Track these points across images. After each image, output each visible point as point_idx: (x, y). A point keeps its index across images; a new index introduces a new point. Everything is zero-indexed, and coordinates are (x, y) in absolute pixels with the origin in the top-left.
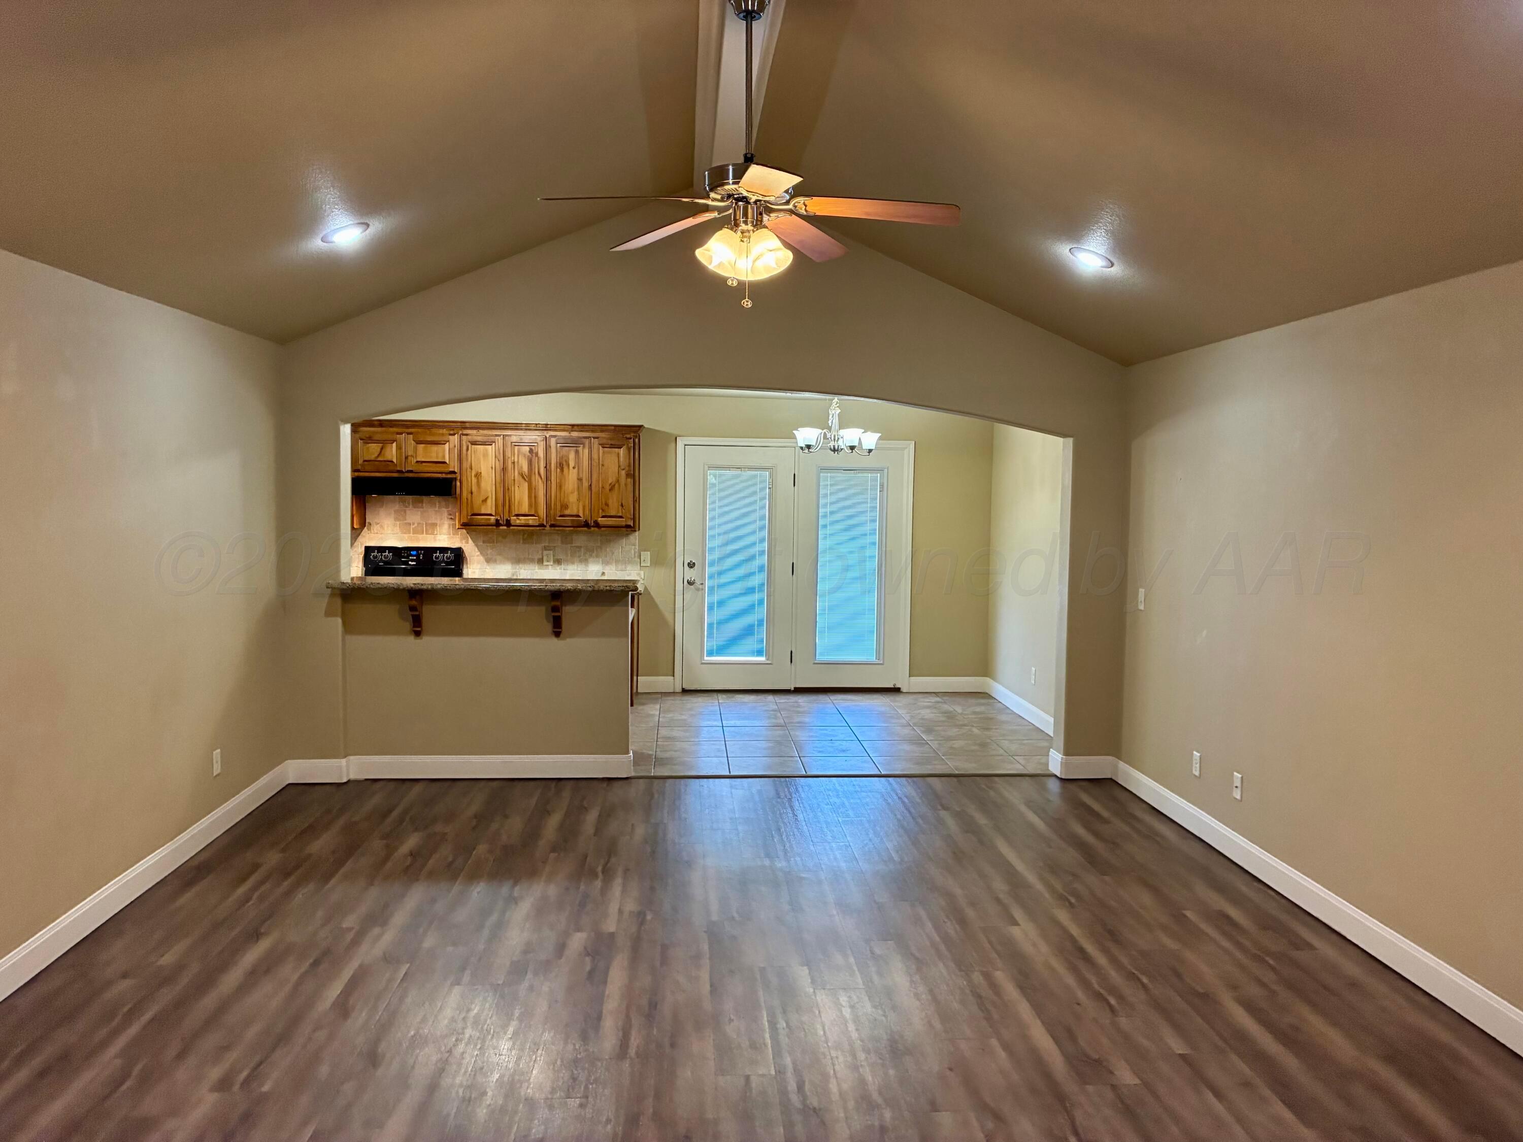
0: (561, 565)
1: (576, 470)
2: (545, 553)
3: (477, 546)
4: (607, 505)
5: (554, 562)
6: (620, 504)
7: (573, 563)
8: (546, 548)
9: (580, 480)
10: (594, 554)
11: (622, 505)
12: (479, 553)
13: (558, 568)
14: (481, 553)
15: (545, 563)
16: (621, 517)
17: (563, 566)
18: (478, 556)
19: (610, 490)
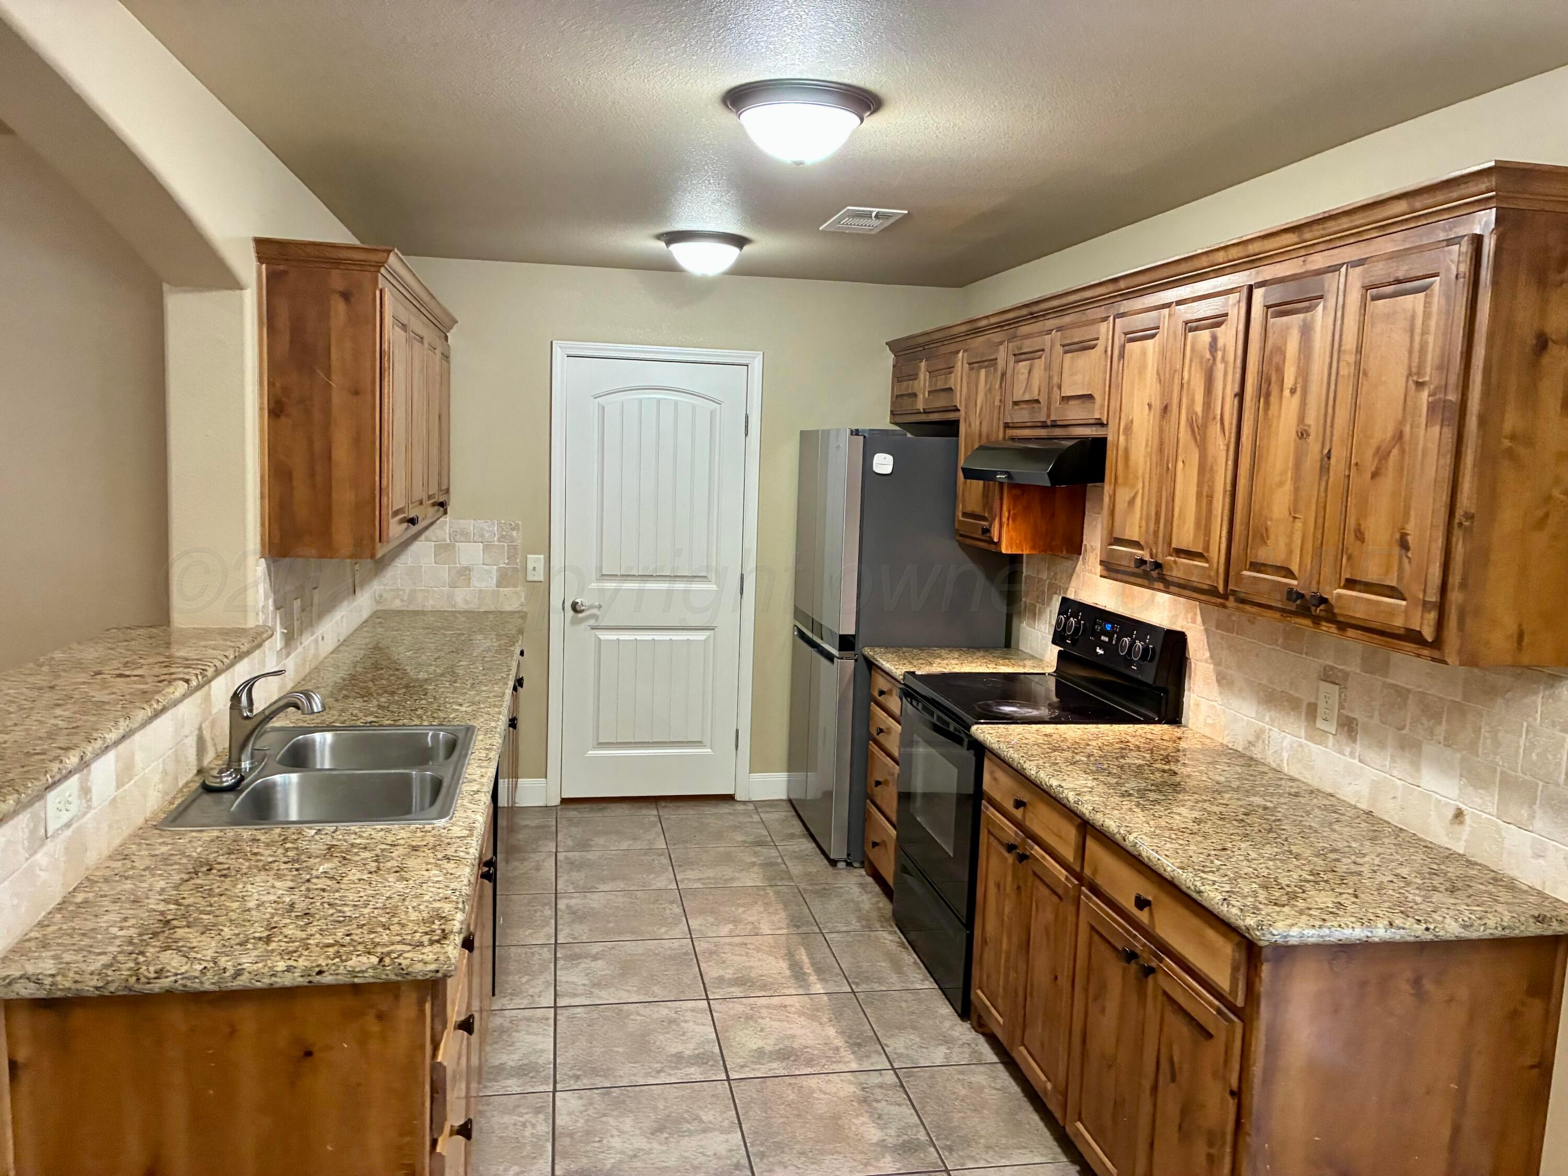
0: (1354, 740)
1: (1295, 402)
2: (1325, 686)
3: (1206, 630)
4: (1360, 535)
5: (1341, 725)
6: (1398, 536)
7: (1382, 745)
8: (1328, 676)
9: (1303, 435)
10: (1441, 730)
11: (1404, 544)
12: (1207, 654)
13: (1348, 750)
14: (1212, 657)
15: (1320, 724)
16: (1393, 592)
17: (1358, 748)
18: (1206, 661)
19: (1375, 475)
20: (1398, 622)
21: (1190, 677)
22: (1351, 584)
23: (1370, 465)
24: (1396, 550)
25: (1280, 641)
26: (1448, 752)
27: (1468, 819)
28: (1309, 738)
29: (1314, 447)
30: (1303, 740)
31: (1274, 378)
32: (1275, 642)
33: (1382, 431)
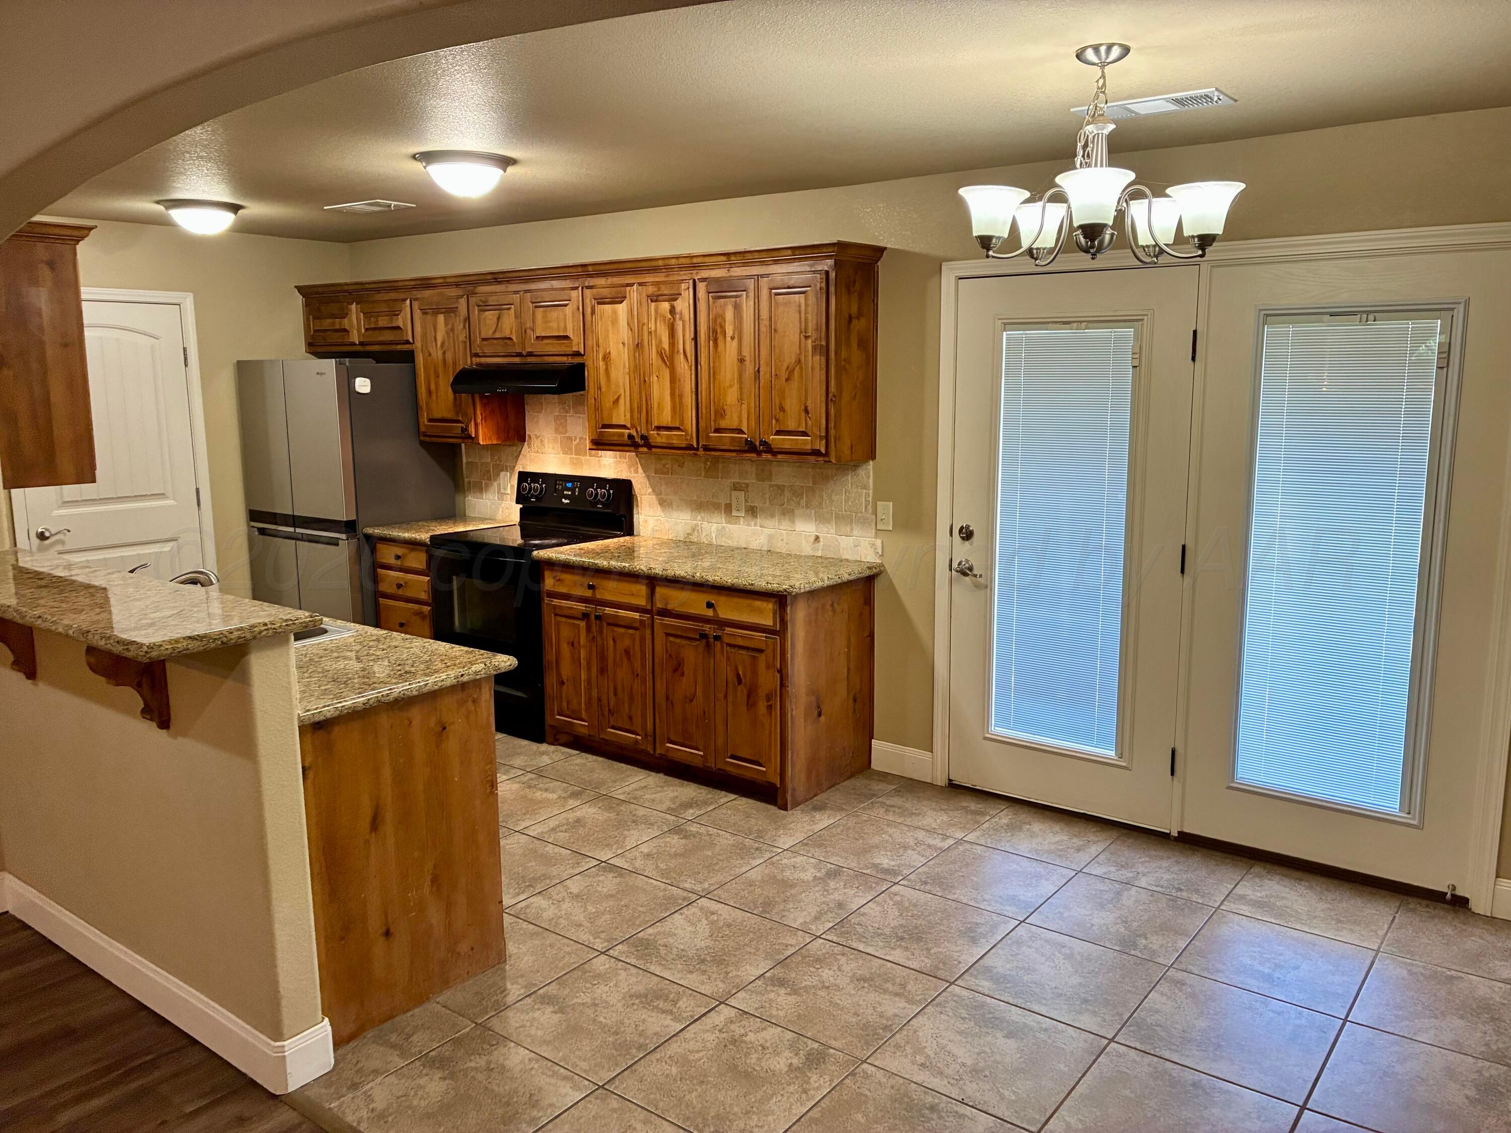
0: (756, 517)
1: (735, 343)
2: (735, 494)
4: (782, 409)
5: (747, 511)
6: (803, 407)
7: (772, 516)
8: (736, 487)
9: (741, 360)
10: (803, 502)
11: (806, 411)
16: (804, 434)
19: (787, 380)
20: (809, 447)
21: (637, 506)
22: (778, 433)
23: (784, 375)
24: (803, 414)
25: (703, 474)
26: (808, 510)
27: (821, 539)
28: (728, 522)
29: (749, 368)
30: (724, 524)
31: (719, 330)
32: (700, 475)
33: (789, 358)
